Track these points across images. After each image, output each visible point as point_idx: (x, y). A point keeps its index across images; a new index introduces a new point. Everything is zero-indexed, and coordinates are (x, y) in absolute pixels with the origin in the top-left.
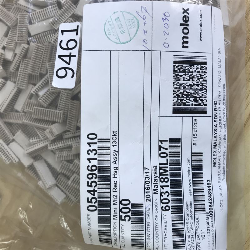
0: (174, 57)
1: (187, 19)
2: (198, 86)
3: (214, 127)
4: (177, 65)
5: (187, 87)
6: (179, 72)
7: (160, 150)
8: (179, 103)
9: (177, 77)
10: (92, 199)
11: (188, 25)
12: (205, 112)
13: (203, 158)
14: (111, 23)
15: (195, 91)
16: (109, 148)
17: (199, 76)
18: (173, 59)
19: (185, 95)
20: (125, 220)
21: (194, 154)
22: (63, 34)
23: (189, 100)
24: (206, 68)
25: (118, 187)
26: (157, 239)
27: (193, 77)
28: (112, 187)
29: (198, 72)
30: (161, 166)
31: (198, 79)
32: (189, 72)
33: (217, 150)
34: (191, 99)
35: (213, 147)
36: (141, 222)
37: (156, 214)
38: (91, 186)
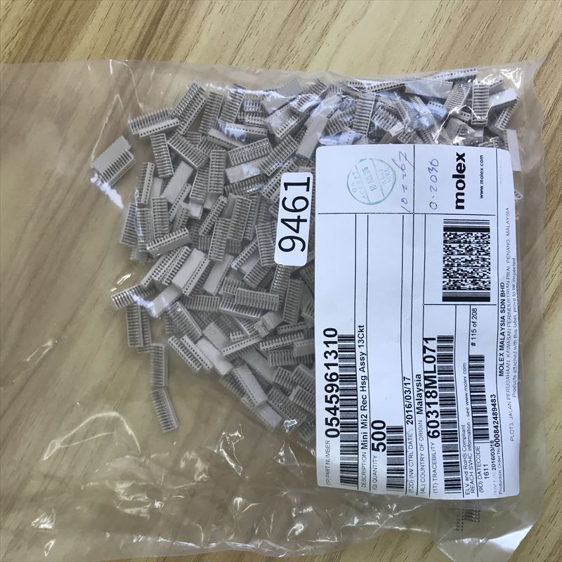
0: (445, 223)
1: (463, 168)
2: (478, 263)
3: (500, 319)
4: (448, 233)
5: (462, 264)
6: (452, 243)
7: (424, 352)
8: (452, 286)
9: (448, 249)
10: (332, 419)
11: (463, 177)
12: (488, 299)
13: (485, 364)
14: (357, 175)
15: (474, 270)
16: (353, 350)
17: (480, 248)
18: (442, 225)
19: (460, 274)
20: (378, 450)
21: (471, 358)
22: (286, 189)
23: (466, 281)
24: (489, 237)
25: (368, 404)
26: (423, 476)
27: (472, 250)
28: (360, 404)
29: (478, 243)
30: (426, 375)
31: (478, 252)
32: (466, 242)
33: (504, 351)
34: (468, 280)
35: (499, 348)
36: (400, 452)
37: (421, 442)
38: (331, 402)
